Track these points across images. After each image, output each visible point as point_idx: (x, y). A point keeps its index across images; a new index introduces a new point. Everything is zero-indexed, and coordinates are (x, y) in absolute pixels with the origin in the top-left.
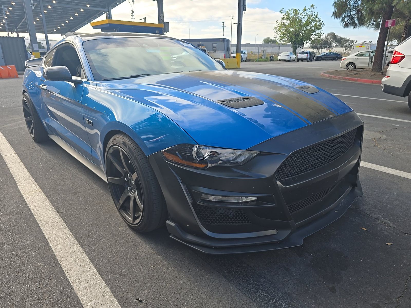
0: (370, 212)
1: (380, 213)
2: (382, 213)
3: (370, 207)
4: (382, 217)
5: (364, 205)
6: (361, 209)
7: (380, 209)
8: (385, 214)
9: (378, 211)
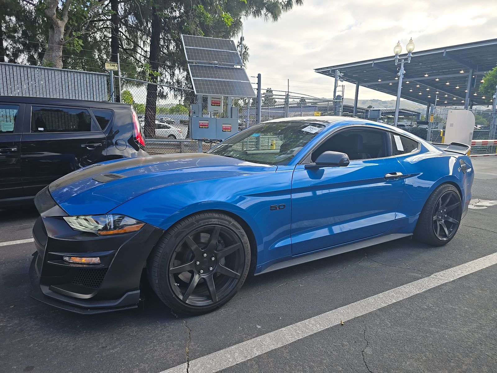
0: (22, 322)
1: (11, 328)
2: (10, 329)
3: (27, 327)
4: (7, 325)
5: (35, 325)
6: (34, 319)
7: (14, 332)
8: (6, 330)
9: (15, 329)
